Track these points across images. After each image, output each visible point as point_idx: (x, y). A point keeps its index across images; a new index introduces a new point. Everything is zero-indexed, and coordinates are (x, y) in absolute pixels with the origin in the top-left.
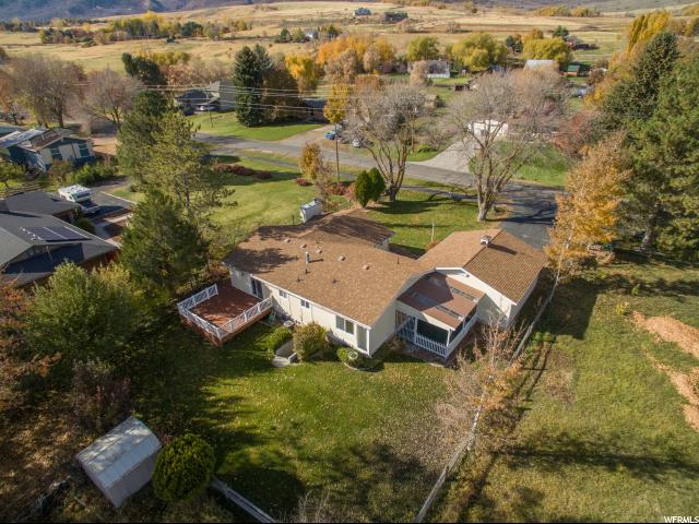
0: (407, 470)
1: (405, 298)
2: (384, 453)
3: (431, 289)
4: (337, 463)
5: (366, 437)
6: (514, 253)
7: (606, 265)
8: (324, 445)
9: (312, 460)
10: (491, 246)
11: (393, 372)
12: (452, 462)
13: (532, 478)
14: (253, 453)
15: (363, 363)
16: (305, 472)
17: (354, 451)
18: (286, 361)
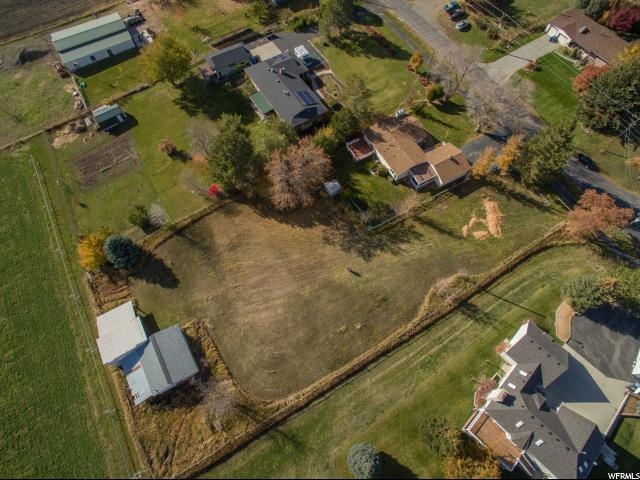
0: (391, 212)
1: (412, 169)
2: (388, 206)
3: (422, 168)
4: (377, 204)
5: (386, 202)
6: (458, 164)
7: (501, 176)
8: (376, 200)
9: (372, 202)
10: (452, 159)
11: (401, 187)
12: (400, 214)
13: (416, 224)
14: (359, 196)
15: (394, 183)
16: (370, 204)
17: (382, 204)
18: (373, 173)
